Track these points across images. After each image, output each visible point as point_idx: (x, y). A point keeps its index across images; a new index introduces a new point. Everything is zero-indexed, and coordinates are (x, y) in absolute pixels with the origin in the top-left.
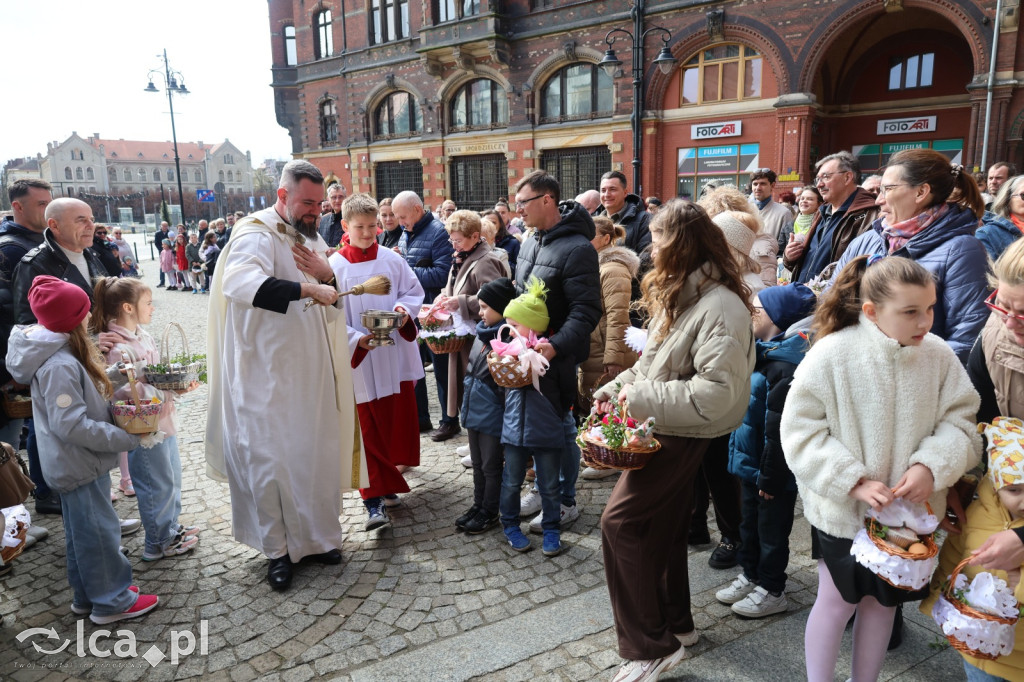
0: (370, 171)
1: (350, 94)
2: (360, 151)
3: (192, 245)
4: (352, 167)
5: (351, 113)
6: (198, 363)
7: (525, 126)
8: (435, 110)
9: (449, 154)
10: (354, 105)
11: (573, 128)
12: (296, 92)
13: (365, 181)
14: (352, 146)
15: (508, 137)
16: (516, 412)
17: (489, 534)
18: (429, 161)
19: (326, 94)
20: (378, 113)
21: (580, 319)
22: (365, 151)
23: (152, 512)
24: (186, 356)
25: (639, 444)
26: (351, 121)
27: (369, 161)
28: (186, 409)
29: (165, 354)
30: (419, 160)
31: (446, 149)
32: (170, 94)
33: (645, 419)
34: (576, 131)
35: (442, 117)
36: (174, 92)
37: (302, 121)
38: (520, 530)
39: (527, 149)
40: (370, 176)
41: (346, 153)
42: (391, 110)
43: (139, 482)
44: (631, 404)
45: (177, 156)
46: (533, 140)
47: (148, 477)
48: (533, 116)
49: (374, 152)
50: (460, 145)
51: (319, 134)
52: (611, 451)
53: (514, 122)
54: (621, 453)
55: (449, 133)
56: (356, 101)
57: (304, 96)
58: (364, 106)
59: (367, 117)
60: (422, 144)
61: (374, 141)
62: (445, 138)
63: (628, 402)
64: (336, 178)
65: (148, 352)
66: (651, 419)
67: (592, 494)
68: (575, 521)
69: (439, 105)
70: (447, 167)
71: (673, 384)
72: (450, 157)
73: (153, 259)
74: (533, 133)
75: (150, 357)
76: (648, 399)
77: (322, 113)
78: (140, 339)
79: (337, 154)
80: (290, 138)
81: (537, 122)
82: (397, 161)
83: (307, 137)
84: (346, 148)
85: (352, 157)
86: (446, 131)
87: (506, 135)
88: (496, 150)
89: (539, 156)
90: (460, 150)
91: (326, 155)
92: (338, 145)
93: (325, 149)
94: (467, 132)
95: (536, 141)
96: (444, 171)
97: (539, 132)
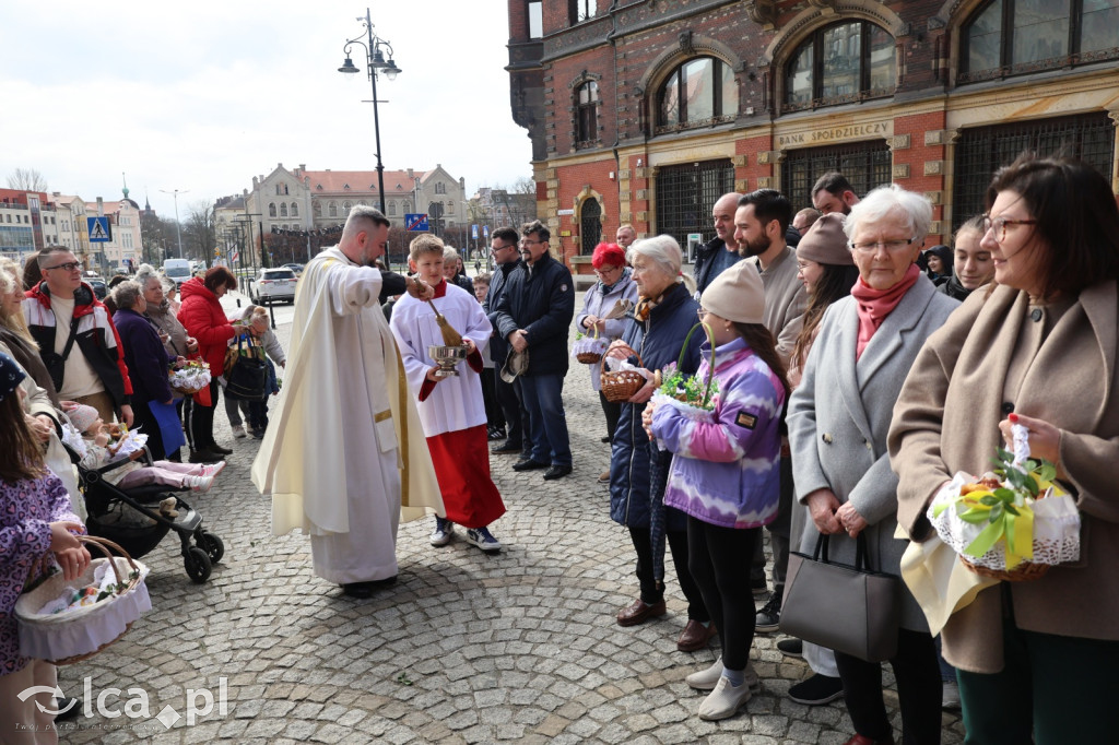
0: (647, 180)
1: (621, 69)
2: (633, 152)
4: (621, 176)
5: (621, 96)
7: (930, 90)
8: (760, 79)
9: (783, 147)
10: (626, 83)
11: (1032, 86)
12: (542, 74)
13: (639, 195)
14: (620, 145)
15: (894, 111)
18: (746, 159)
19: (584, 73)
20: (662, 93)
22: (642, 151)
26: (621, 109)
27: (647, 165)
30: (729, 159)
31: (777, 139)
32: (373, 74)
34: (1039, 90)
35: (772, 89)
36: (379, 70)
37: (547, 114)
39: (933, 129)
40: (647, 187)
41: (612, 156)
42: (682, 86)
45: (380, 163)
46: (945, 112)
48: (946, 71)
49: (657, 151)
50: (802, 132)
51: (571, 133)
53: (906, 85)
55: (782, 114)
56: (630, 78)
57: (552, 79)
58: (642, 84)
59: (646, 100)
60: (736, 135)
61: (655, 136)
62: (776, 122)
64: (595, 194)
69: (768, 70)
70: (777, 168)
72: (783, 152)
74: (947, 100)
77: (577, 101)
79: (598, 158)
80: (530, 140)
81: (953, 82)
82: (692, 164)
83: (554, 137)
84: (611, 149)
85: (621, 161)
86: (778, 111)
87: (891, 108)
88: (870, 134)
89: (954, 139)
90: (801, 139)
91: (582, 160)
92: (600, 146)
93: (580, 153)
94: (815, 109)
95: (949, 114)
96: (772, 175)
97: (959, 98)
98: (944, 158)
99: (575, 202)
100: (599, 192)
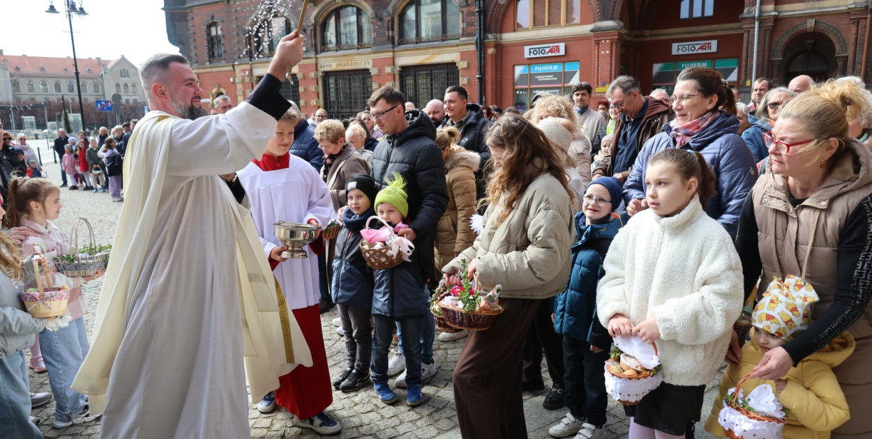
0: (252, 84)
1: (234, 18)
2: (243, 67)
3: (91, 149)
4: (237, 80)
5: (235, 33)
6: (103, 253)
7: (386, 46)
8: (309, 32)
9: (322, 70)
10: (237, 26)
11: (426, 48)
12: (186, 15)
14: (236, 63)
15: (372, 55)
16: (385, 288)
17: (362, 390)
18: (304, 75)
19: (213, 18)
21: (432, 206)
22: (248, 67)
23: (62, 386)
24: (93, 247)
25: (488, 307)
26: (235, 41)
27: (252, 75)
28: (90, 294)
29: (74, 246)
30: (295, 75)
31: (319, 65)
32: (70, 16)
33: (493, 286)
34: (430, 50)
35: (315, 38)
36: (73, 14)
37: (191, 41)
38: (388, 385)
39: (389, 65)
41: (231, 68)
43: (49, 359)
44: (480, 274)
45: (77, 70)
46: (394, 58)
47: (58, 355)
48: (393, 37)
49: (257, 67)
50: (331, 62)
51: (206, 51)
52: (466, 314)
53: (377, 43)
54: (474, 316)
55: (322, 51)
56: (239, 24)
57: (193, 18)
58: (246, 28)
62: (318, 56)
63: (477, 273)
64: (222, 90)
65: (57, 243)
66: (498, 286)
67: (447, 354)
68: (434, 376)
69: (312, 28)
70: (320, 81)
71: (513, 254)
72: (323, 72)
73: (56, 162)
74: (393, 52)
75: (59, 248)
76: (495, 269)
77: (209, 34)
78: (49, 232)
79: (223, 69)
81: (396, 43)
83: (196, 54)
84: (231, 64)
85: (236, 72)
86: (319, 50)
87: (370, 53)
88: (362, 66)
89: (399, 71)
90: (331, 66)
91: (214, 70)
92: (224, 62)
93: (211, 66)
94: (337, 51)
95: (396, 59)
96: (318, 84)
97: (398, 51)
98: (394, 80)
99: (211, 94)
100: (225, 89)
